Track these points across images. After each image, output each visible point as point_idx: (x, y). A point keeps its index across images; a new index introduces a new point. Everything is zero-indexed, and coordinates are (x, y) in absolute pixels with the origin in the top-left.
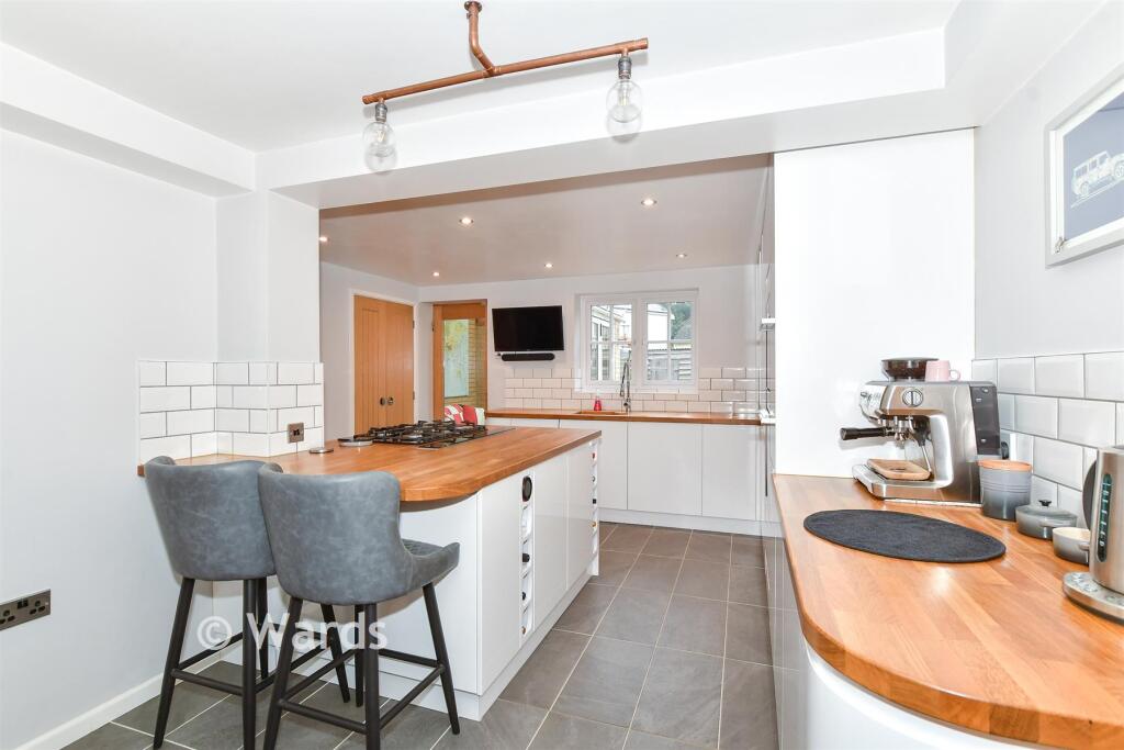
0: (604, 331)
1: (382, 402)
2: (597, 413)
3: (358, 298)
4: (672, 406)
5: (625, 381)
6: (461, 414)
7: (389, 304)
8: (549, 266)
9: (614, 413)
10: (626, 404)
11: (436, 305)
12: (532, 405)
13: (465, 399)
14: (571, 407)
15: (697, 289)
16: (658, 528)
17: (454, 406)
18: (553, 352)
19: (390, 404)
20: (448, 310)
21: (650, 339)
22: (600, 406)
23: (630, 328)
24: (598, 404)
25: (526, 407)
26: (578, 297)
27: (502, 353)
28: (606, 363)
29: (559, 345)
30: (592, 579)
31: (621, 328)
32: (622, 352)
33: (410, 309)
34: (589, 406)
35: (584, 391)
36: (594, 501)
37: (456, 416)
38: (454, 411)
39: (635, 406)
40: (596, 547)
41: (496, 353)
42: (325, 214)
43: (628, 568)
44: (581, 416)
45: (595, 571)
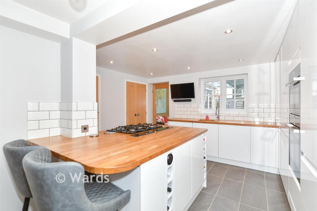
0: (210, 92)
1: (135, 115)
2: (207, 120)
3: (127, 82)
4: (236, 119)
5: (218, 109)
6: (163, 119)
7: (138, 84)
8: (189, 68)
9: (213, 121)
10: (218, 117)
11: (154, 84)
12: (184, 117)
13: (165, 114)
14: (198, 118)
15: (247, 74)
16: (231, 165)
17: (161, 116)
18: (191, 99)
19: (138, 116)
20: (157, 86)
21: (227, 94)
22: (208, 118)
23: (219, 91)
24: (207, 117)
25: (182, 117)
26: (200, 79)
27: (174, 99)
28: (210, 103)
29: (193, 96)
30: (204, 189)
31: (216, 91)
32: (216, 99)
33: (145, 86)
34: (204, 118)
35: (202, 112)
36: (204, 158)
37: (162, 119)
38: (161, 118)
39: (221, 118)
40: (205, 177)
41: (172, 99)
42: (98, 47)
43: (219, 185)
44: (201, 121)
45: (205, 185)
